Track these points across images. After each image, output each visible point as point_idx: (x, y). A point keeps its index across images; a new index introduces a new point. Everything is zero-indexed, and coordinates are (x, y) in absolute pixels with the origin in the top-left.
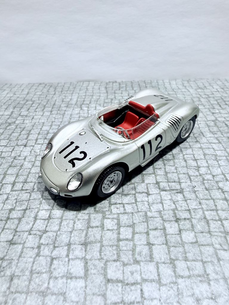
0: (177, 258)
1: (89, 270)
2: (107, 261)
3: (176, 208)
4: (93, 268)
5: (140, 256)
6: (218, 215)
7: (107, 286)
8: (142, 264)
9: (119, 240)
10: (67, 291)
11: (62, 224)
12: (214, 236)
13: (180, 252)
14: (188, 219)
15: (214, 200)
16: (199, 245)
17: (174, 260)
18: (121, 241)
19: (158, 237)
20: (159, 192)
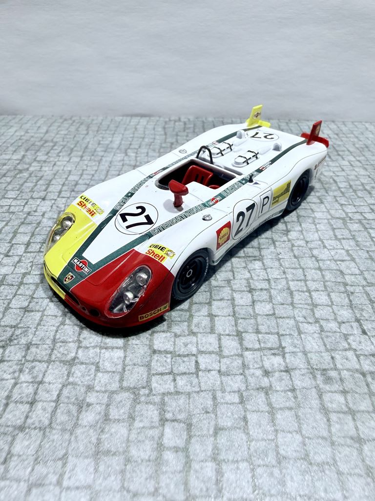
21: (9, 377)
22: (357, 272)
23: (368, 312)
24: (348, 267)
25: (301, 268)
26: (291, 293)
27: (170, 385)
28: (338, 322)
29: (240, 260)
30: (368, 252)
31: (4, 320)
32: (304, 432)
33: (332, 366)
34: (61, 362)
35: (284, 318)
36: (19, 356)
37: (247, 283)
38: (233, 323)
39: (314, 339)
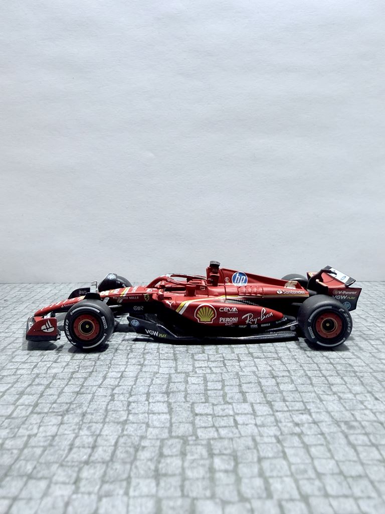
0: (275, 400)
1: (172, 408)
2: (193, 404)
3: (273, 369)
4: (178, 407)
5: (232, 399)
6: (321, 373)
7: (196, 417)
8: (234, 404)
9: (206, 390)
10: (150, 421)
11: (138, 381)
12: (316, 386)
13: (278, 396)
14: (287, 376)
15: (317, 364)
16: (299, 393)
17: (271, 402)
18: (209, 390)
19: (251, 388)
20: (252, 359)
21: (70, 432)
22: (364, 364)
23: (377, 387)
24: (355, 362)
25: (315, 363)
26: (310, 378)
27: (213, 433)
28: (353, 394)
29: (261, 360)
30: (370, 353)
31: (60, 399)
32: (336, 458)
33: (353, 419)
34: (114, 422)
35: (306, 392)
36: (77, 420)
37: (270, 373)
38: (263, 396)
39: (335, 404)
